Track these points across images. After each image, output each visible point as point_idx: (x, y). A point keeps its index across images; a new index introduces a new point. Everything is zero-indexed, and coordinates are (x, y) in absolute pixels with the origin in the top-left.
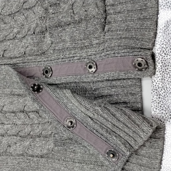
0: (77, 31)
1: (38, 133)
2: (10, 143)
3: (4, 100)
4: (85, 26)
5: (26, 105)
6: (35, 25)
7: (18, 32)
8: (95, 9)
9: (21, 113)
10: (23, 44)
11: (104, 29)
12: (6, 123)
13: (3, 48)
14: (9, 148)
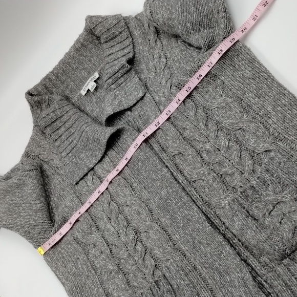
0: (253, 232)
1: (127, 269)
4: (264, 238)
5: (149, 233)
6: (230, 171)
7: (208, 152)
8: (289, 233)
9: (133, 232)
12: (113, 223)
13: (181, 150)
14: (92, 246)
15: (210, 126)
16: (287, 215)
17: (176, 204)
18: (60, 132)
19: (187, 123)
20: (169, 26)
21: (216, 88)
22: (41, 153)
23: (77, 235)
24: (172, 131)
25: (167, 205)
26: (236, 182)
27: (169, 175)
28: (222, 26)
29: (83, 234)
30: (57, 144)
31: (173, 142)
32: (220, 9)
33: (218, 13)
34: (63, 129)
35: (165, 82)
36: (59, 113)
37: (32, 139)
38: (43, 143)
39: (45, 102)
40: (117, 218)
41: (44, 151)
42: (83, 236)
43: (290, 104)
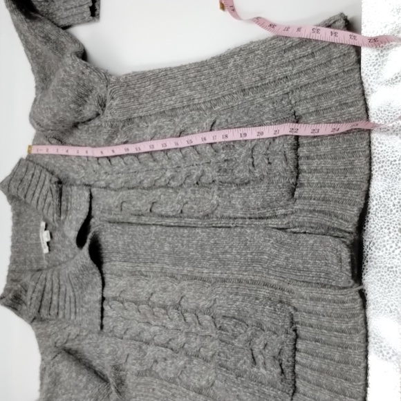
1: (194, 348)
2: (156, 356)
3: (154, 285)
5: (184, 296)
6: (199, 172)
7: (173, 178)
8: (282, 163)
9: (174, 310)
10: (180, 197)
11: (293, 195)
12: (153, 323)
13: (151, 199)
14: (155, 364)
15: (157, 158)
16: (268, 152)
17: (183, 245)
18: (55, 302)
19: (138, 176)
20: (60, 122)
21: (138, 126)
22: (55, 341)
23: (136, 369)
24: (132, 194)
25: (177, 255)
26: (211, 175)
27: (159, 229)
28: (96, 80)
29: (139, 361)
30: (61, 316)
31: (140, 201)
32: (81, 69)
33: (83, 73)
34: (55, 298)
35: (98, 166)
36: (39, 287)
37: (38, 336)
38: (49, 330)
39: (21, 292)
40: (154, 314)
41: (57, 336)
42: (141, 364)
43: (198, 71)
